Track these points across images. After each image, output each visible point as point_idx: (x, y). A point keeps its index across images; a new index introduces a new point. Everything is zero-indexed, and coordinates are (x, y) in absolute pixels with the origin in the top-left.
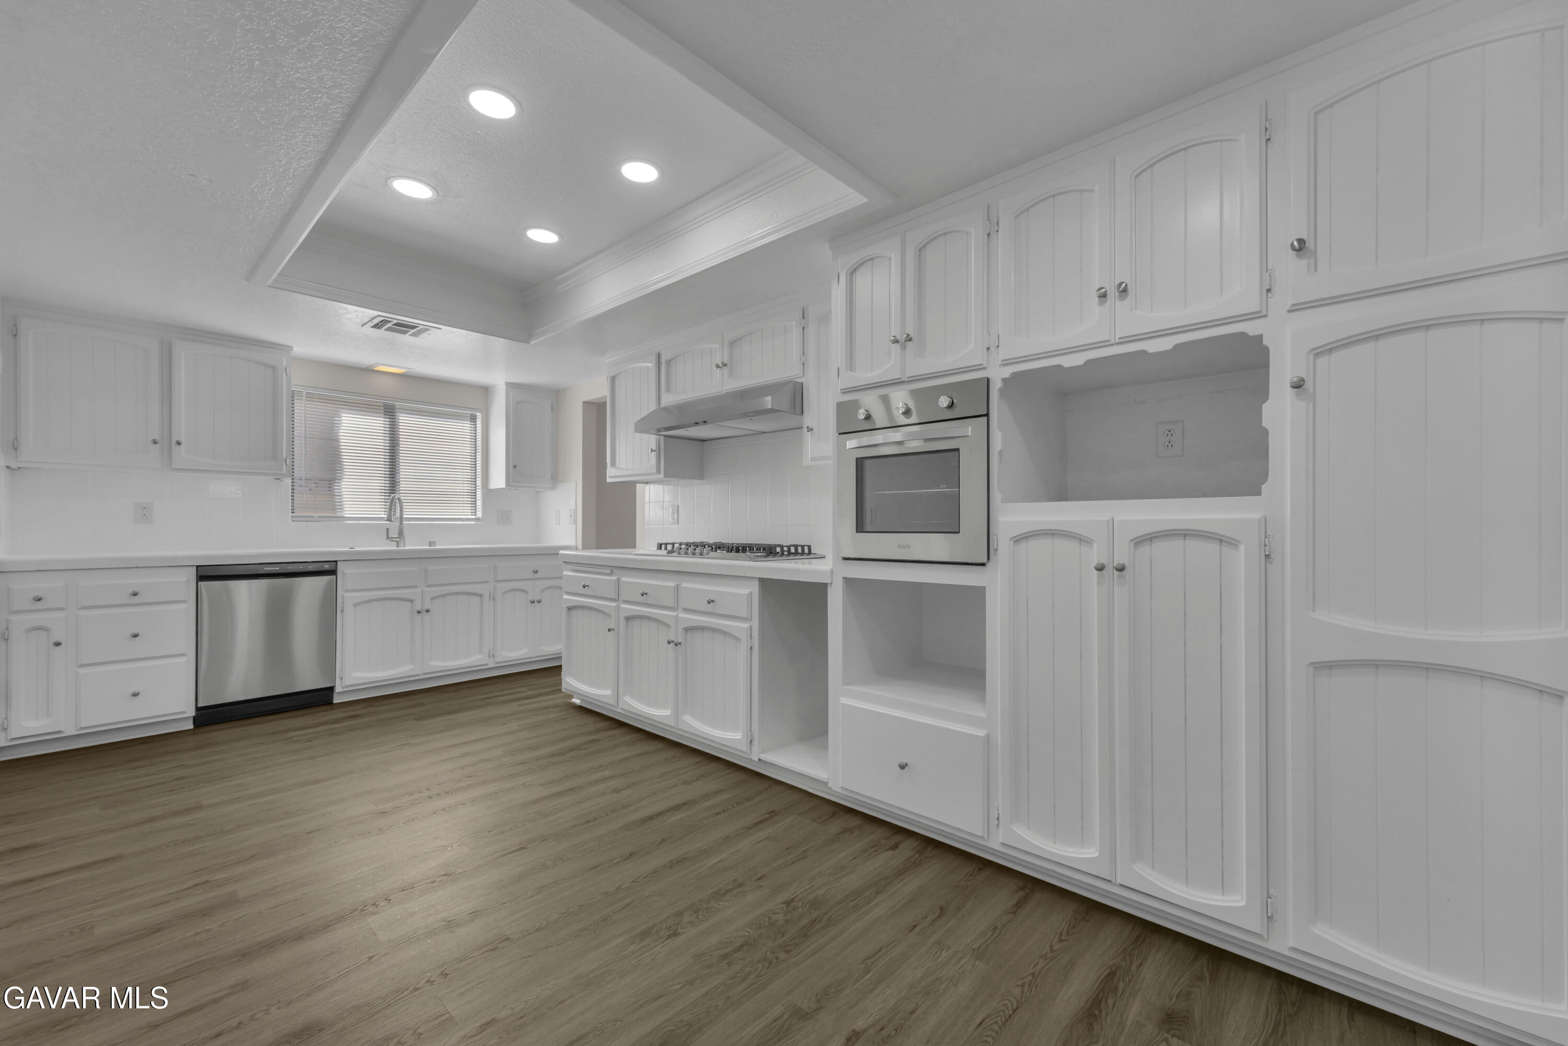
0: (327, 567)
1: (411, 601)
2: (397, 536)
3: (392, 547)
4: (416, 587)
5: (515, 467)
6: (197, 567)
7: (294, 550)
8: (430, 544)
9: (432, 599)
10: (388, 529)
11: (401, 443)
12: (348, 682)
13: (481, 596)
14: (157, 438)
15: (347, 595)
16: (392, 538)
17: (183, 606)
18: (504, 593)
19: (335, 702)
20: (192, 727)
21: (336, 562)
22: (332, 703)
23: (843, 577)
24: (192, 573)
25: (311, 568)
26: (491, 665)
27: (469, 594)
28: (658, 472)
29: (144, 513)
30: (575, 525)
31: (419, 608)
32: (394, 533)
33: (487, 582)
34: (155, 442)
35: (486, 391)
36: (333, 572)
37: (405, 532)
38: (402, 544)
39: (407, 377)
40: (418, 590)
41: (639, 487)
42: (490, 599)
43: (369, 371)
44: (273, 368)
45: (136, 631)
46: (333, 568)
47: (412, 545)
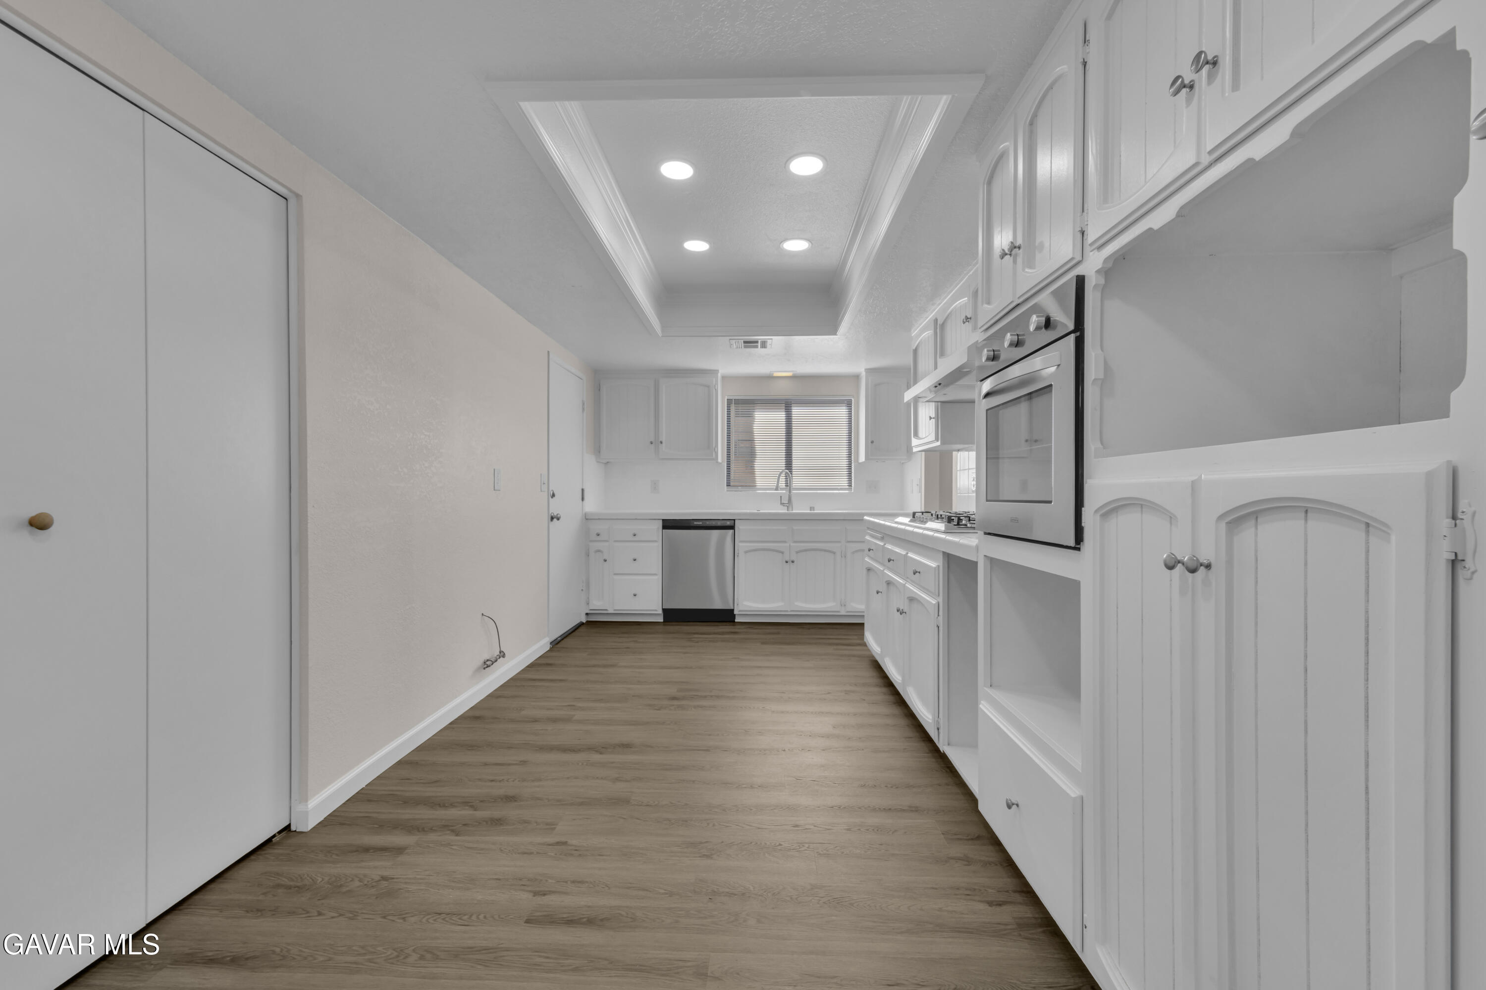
0: (728, 523)
1: (782, 553)
2: (787, 502)
3: (783, 510)
4: (785, 542)
5: (872, 442)
6: (663, 520)
7: (711, 511)
8: (812, 508)
9: (797, 552)
10: (781, 497)
11: (793, 430)
12: (741, 608)
13: (834, 553)
14: (652, 440)
15: (741, 544)
16: (784, 504)
17: (655, 544)
18: (853, 553)
19: (736, 621)
20: (662, 621)
21: (734, 520)
22: (734, 621)
23: (985, 556)
24: (661, 523)
25: (719, 524)
26: (843, 613)
27: (825, 551)
28: (937, 439)
29: (655, 487)
30: (920, 494)
31: (787, 559)
32: (785, 501)
33: (839, 542)
34: (651, 443)
35: (856, 377)
36: (732, 527)
37: (793, 499)
38: (790, 508)
39: (796, 377)
40: (787, 545)
41: (954, 453)
42: (842, 557)
43: (770, 378)
44: (708, 387)
45: (635, 557)
46: (732, 525)
47: (800, 509)
